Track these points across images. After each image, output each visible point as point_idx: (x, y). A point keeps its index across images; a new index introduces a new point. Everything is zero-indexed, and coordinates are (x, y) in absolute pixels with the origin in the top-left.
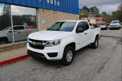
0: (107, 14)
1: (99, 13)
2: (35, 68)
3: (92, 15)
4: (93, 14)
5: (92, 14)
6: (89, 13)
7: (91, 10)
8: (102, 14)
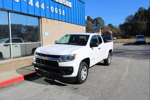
0: (114, 26)
1: (105, 25)
2: (47, 89)
3: (96, 27)
4: (98, 26)
5: (96, 25)
6: (93, 24)
7: (95, 21)
8: (108, 26)
